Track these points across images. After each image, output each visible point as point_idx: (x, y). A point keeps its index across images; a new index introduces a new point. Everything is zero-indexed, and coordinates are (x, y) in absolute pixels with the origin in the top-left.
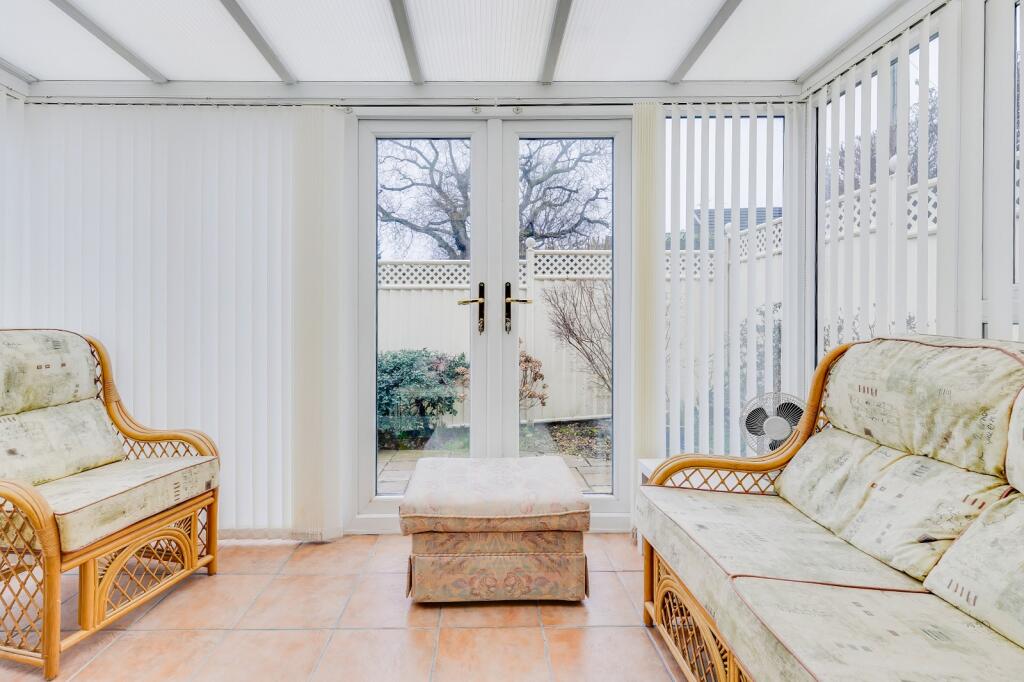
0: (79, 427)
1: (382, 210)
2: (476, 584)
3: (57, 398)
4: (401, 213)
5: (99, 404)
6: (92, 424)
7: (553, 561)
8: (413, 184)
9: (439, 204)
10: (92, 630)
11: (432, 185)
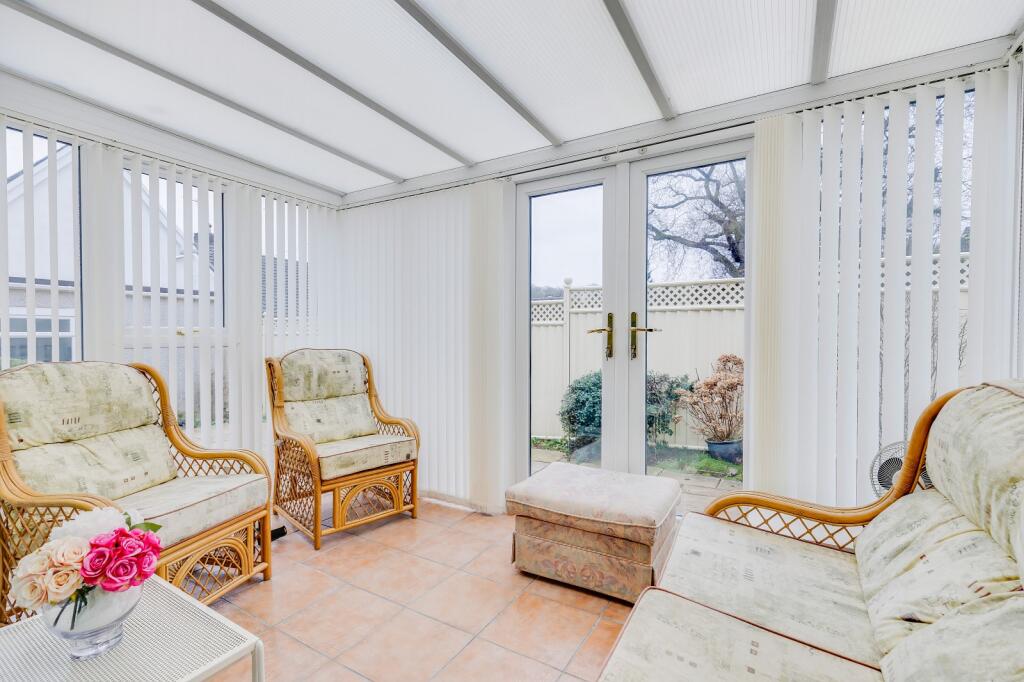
0: (353, 410)
1: (654, 229)
2: (560, 567)
3: (344, 391)
4: (675, 231)
5: (366, 396)
6: (360, 408)
7: (622, 565)
8: (687, 199)
9: (711, 217)
10: (338, 529)
11: (710, 197)
